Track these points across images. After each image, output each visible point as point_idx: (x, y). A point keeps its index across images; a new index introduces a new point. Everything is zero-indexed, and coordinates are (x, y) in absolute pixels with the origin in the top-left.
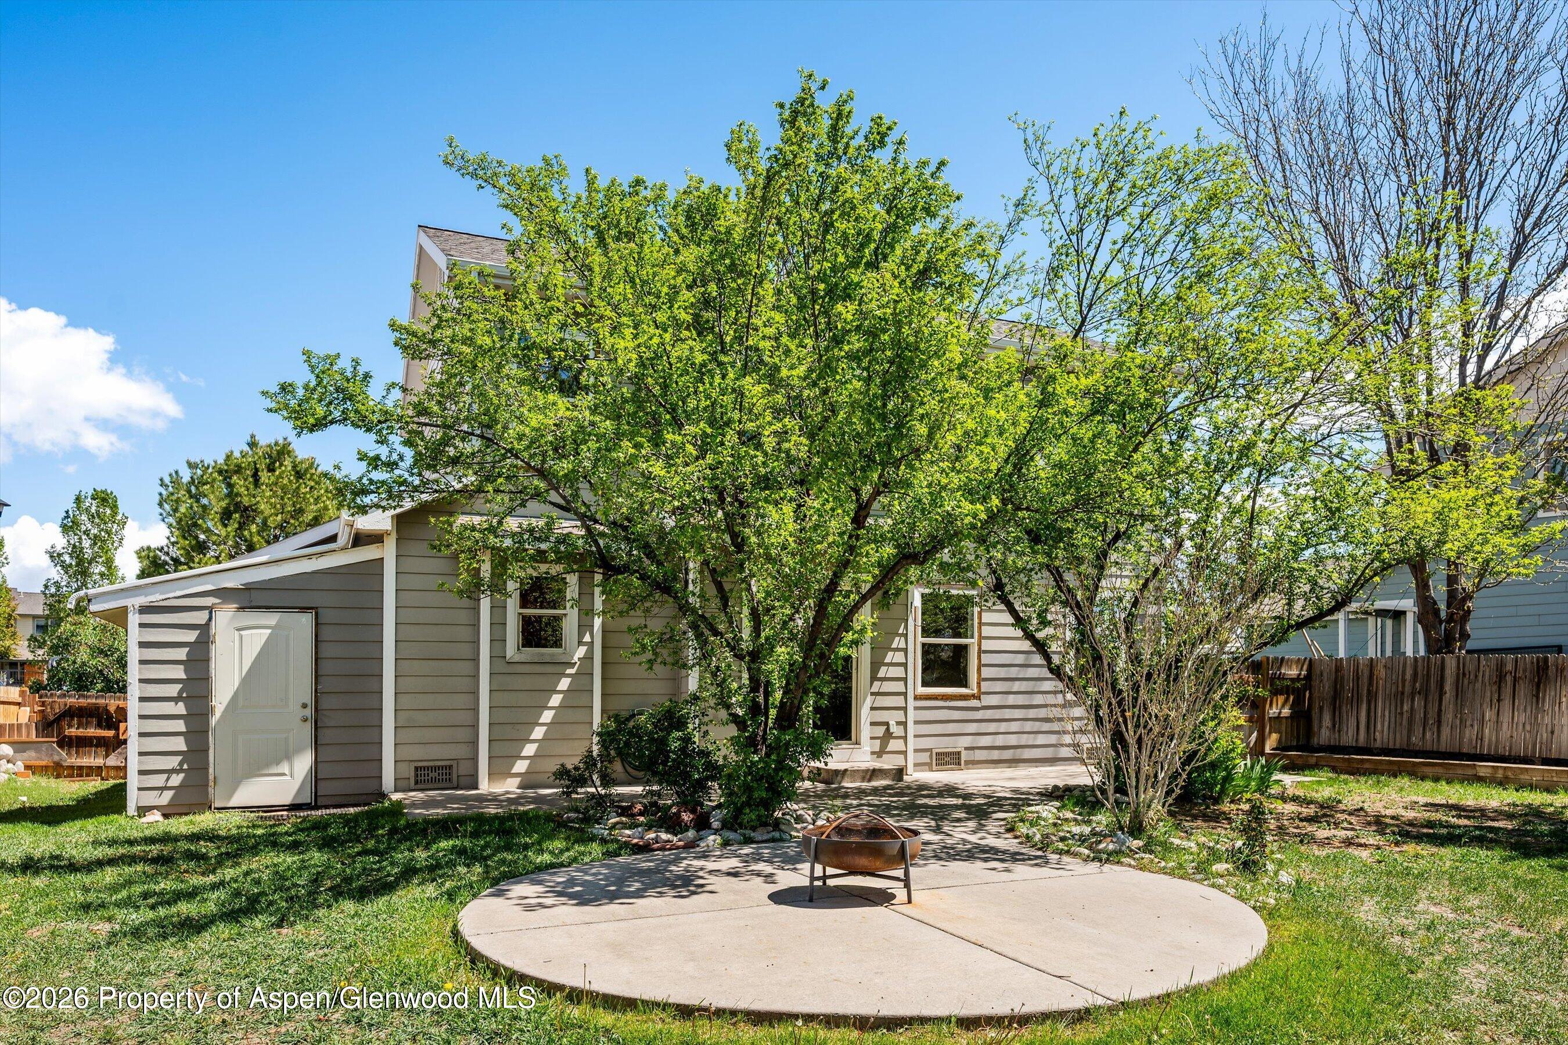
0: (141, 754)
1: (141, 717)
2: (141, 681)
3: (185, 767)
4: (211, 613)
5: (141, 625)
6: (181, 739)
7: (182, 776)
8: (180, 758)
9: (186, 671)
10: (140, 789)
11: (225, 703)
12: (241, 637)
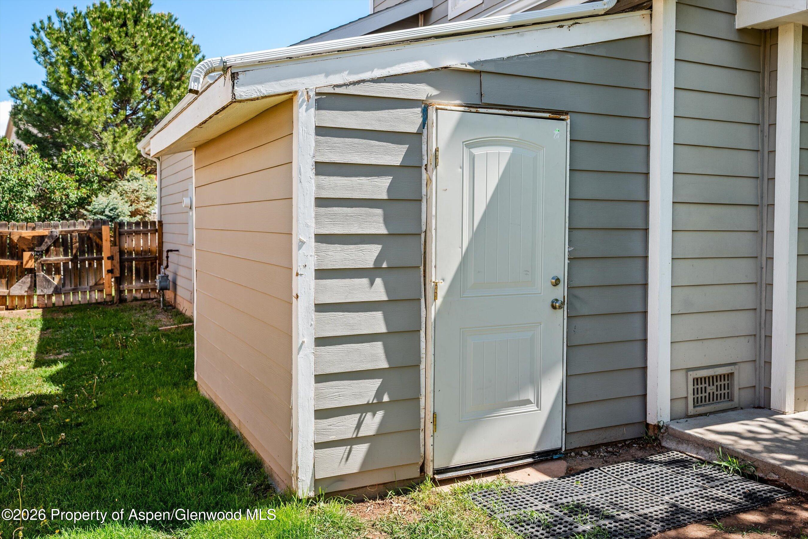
0: (320, 378)
1: (320, 308)
2: (320, 238)
3: (386, 398)
4: (425, 112)
5: (321, 131)
6: (378, 347)
7: (380, 414)
8: (377, 383)
9: (387, 221)
10: (318, 446)
11: (449, 278)
12: (473, 159)
